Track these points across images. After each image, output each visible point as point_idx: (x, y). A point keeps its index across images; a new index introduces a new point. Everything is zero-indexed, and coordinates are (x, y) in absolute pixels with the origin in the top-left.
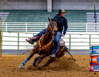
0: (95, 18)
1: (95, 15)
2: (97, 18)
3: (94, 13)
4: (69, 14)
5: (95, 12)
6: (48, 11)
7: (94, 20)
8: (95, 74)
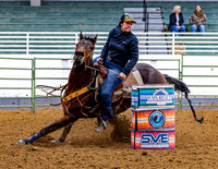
0: (144, 20)
1: (145, 13)
2: (150, 21)
3: (142, 10)
4: (83, 11)
5: (145, 7)
6: (32, 4)
7: (143, 27)
8: (144, 154)
